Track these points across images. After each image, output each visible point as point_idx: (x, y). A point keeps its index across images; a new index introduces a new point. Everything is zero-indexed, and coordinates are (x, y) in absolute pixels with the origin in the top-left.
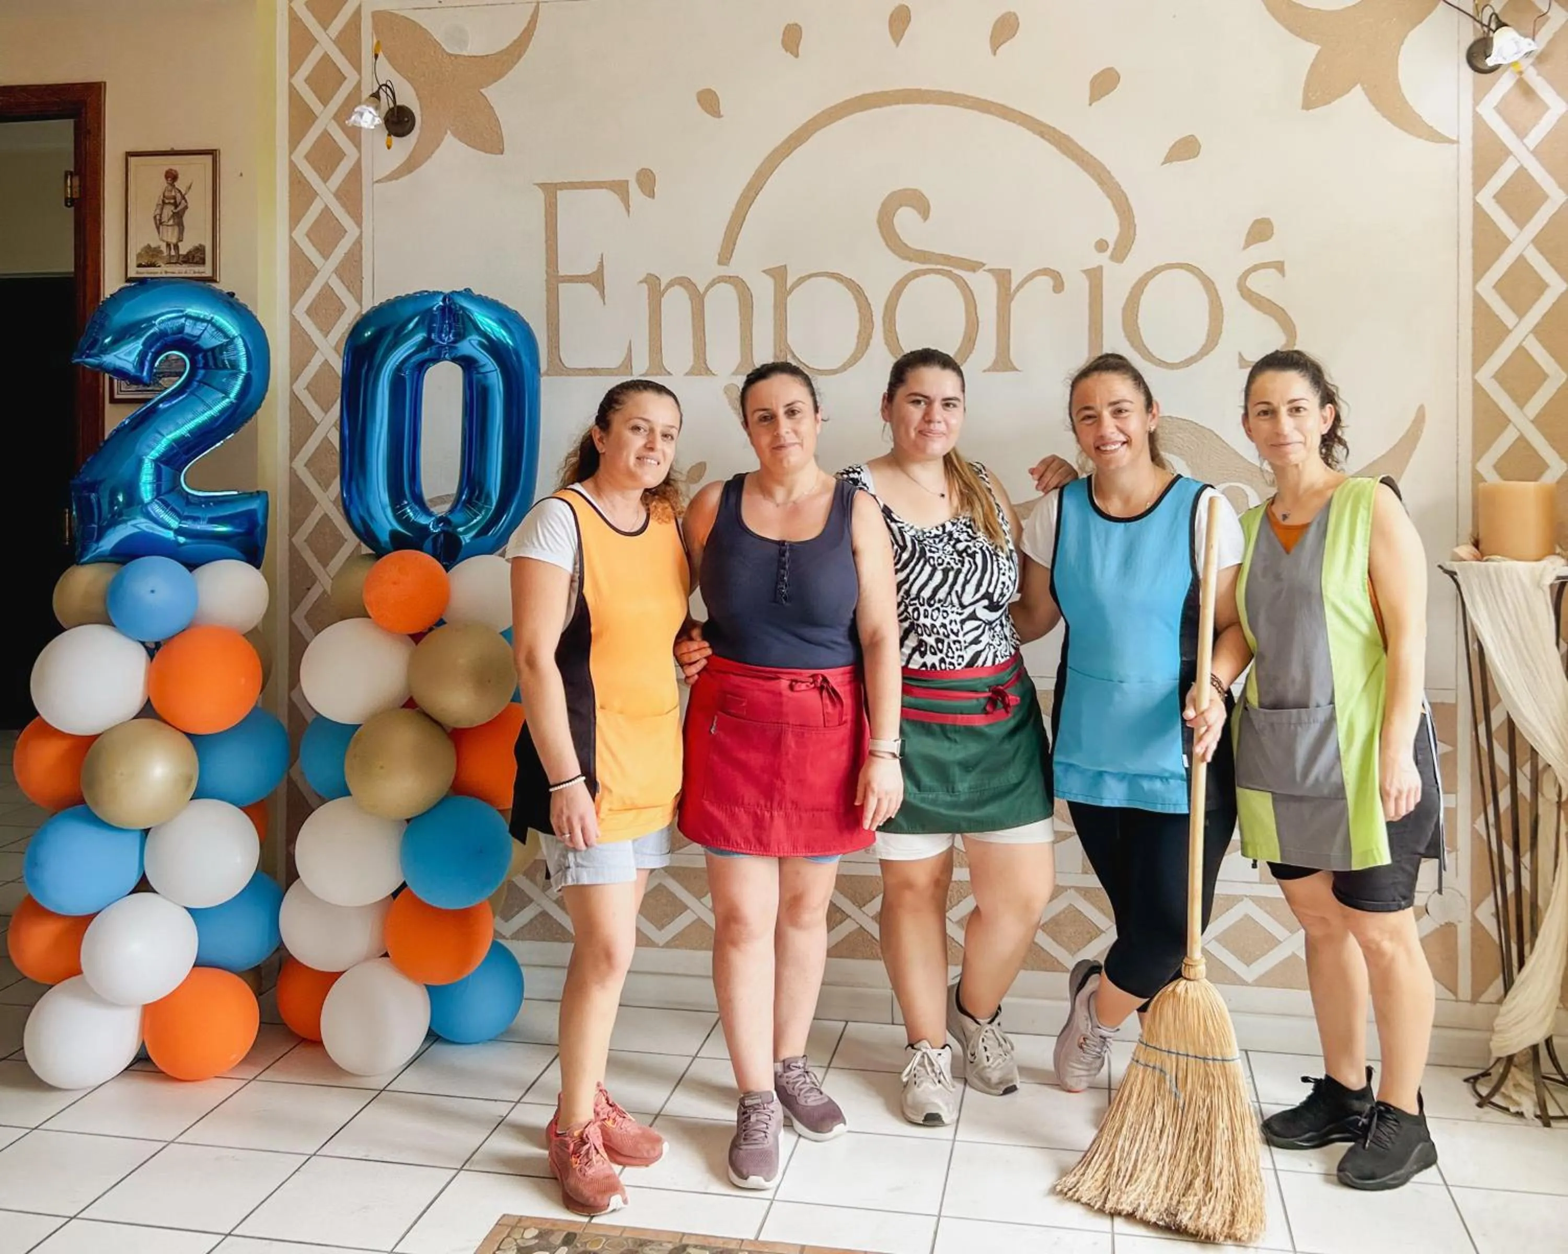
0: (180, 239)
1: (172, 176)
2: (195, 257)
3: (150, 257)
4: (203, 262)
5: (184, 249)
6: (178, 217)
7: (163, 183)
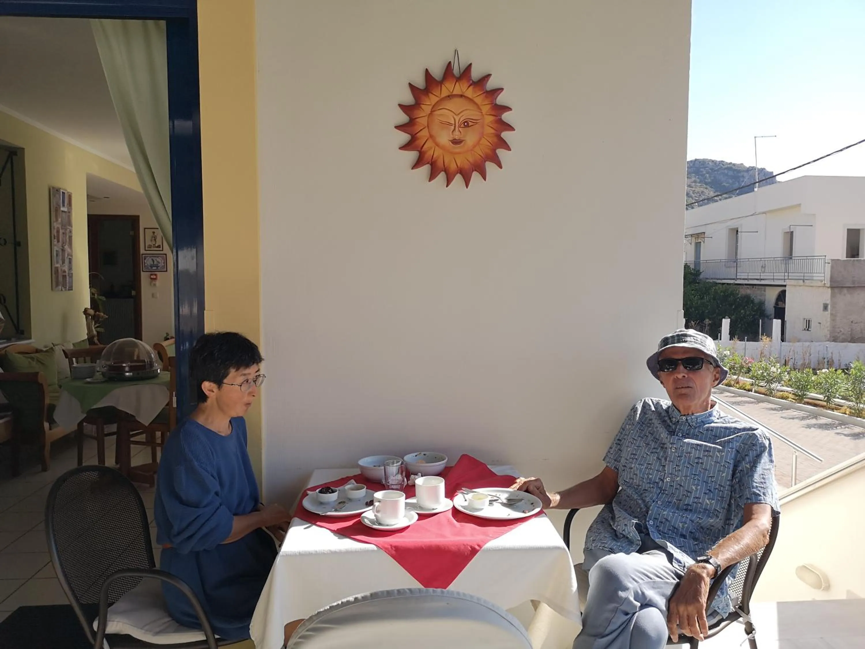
0: (156, 243)
1: (154, 233)
2: (159, 247)
3: (150, 246)
4: (160, 247)
5: (156, 245)
6: (155, 240)
7: (152, 234)
